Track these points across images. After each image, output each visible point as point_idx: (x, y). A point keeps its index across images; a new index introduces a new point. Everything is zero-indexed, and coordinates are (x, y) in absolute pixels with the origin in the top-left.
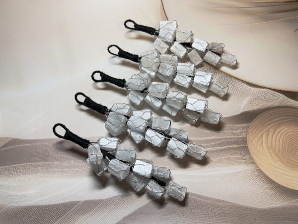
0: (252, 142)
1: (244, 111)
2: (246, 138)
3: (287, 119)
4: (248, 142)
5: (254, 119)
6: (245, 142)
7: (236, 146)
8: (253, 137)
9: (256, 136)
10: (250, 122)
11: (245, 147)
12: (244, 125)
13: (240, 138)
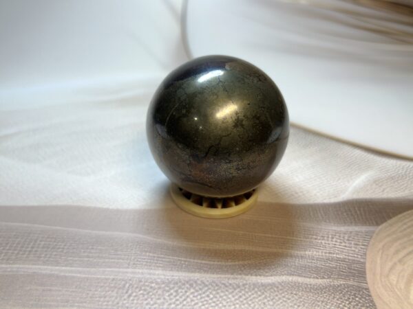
0: (388, 276)
2: (364, 263)
4: (369, 276)
5: (390, 218)
6: (361, 274)
7: (320, 281)
8: (390, 264)
9: (400, 261)
10: (378, 224)
11: (359, 289)
12: (357, 228)
13: (338, 260)
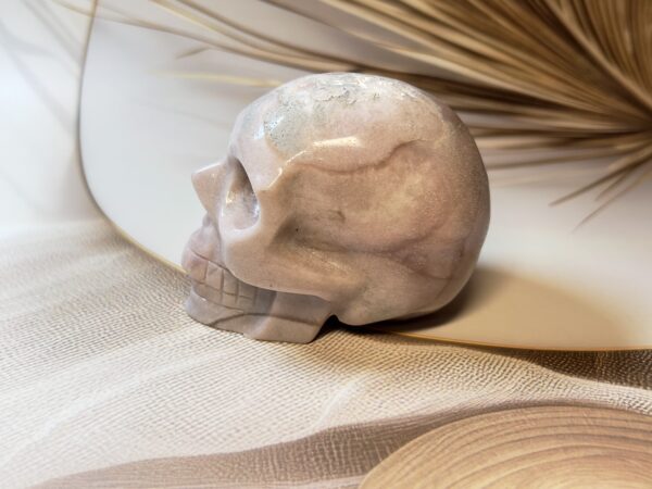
1: (335, 423)
3: (566, 449)
12: (330, 484)
